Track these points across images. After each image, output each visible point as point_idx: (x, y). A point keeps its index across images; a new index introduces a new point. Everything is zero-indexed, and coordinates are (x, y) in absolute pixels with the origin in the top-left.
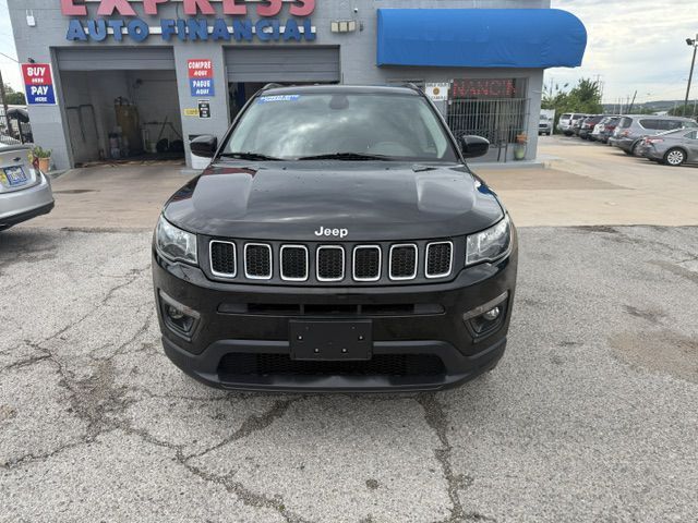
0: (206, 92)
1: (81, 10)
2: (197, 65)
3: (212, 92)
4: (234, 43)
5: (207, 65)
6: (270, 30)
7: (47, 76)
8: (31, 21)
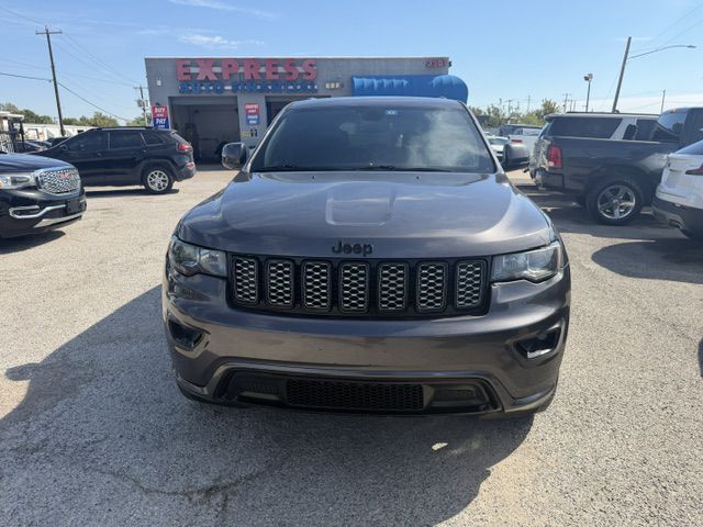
0: (254, 122)
1: (187, 77)
2: (251, 107)
3: (258, 123)
4: (270, 94)
5: (256, 106)
6: (291, 87)
7: (165, 113)
8: (159, 83)
